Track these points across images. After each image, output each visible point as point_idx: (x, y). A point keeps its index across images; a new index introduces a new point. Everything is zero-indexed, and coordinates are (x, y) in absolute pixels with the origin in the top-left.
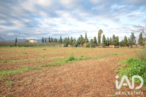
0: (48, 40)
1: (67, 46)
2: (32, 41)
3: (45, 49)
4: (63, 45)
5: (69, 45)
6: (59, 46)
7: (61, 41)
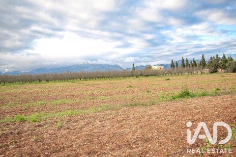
0: (180, 64)
1: (215, 71)
2: (156, 68)
3: (169, 79)
4: (208, 70)
5: (220, 70)
6: (200, 73)
7: (203, 64)
